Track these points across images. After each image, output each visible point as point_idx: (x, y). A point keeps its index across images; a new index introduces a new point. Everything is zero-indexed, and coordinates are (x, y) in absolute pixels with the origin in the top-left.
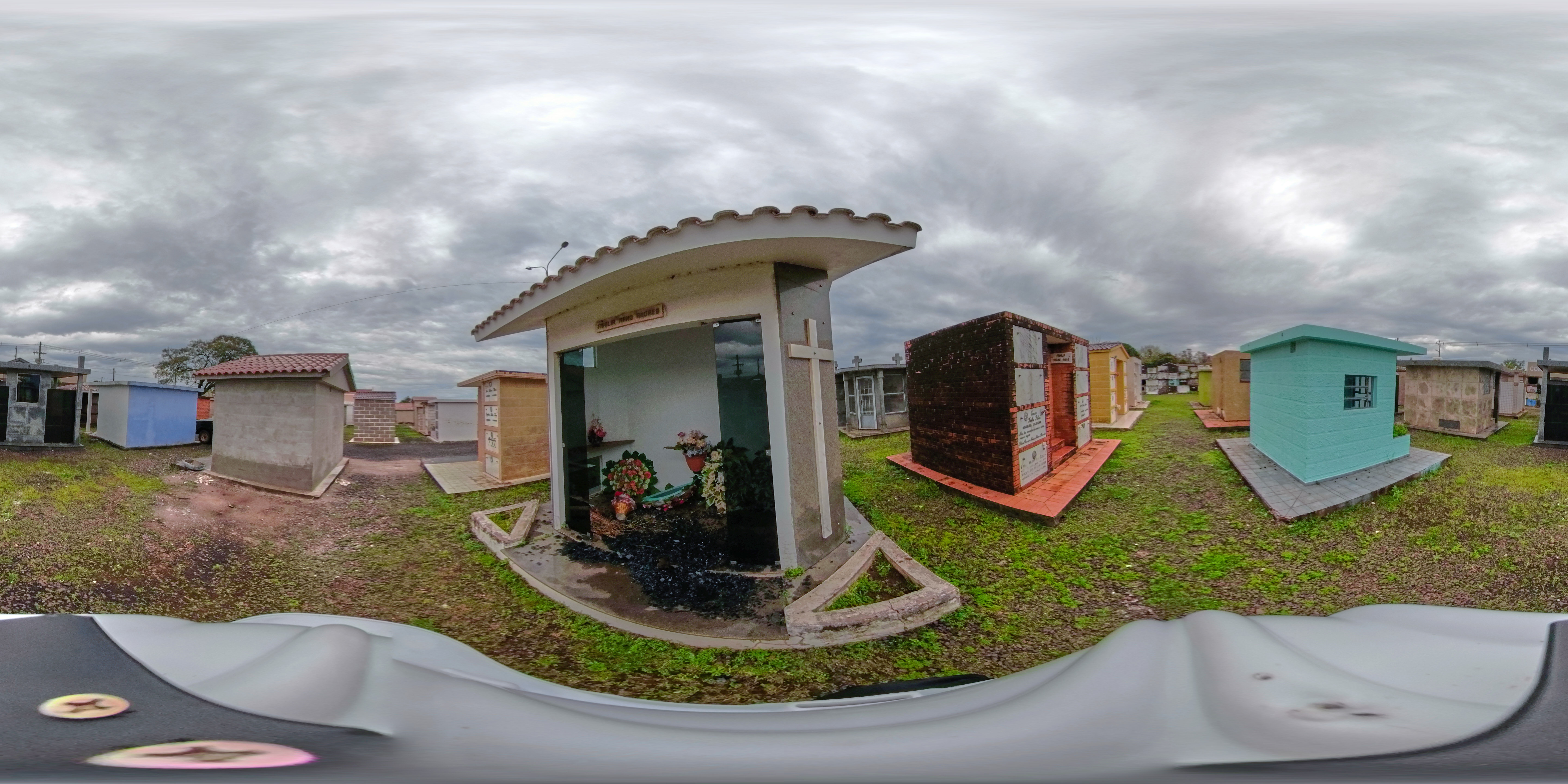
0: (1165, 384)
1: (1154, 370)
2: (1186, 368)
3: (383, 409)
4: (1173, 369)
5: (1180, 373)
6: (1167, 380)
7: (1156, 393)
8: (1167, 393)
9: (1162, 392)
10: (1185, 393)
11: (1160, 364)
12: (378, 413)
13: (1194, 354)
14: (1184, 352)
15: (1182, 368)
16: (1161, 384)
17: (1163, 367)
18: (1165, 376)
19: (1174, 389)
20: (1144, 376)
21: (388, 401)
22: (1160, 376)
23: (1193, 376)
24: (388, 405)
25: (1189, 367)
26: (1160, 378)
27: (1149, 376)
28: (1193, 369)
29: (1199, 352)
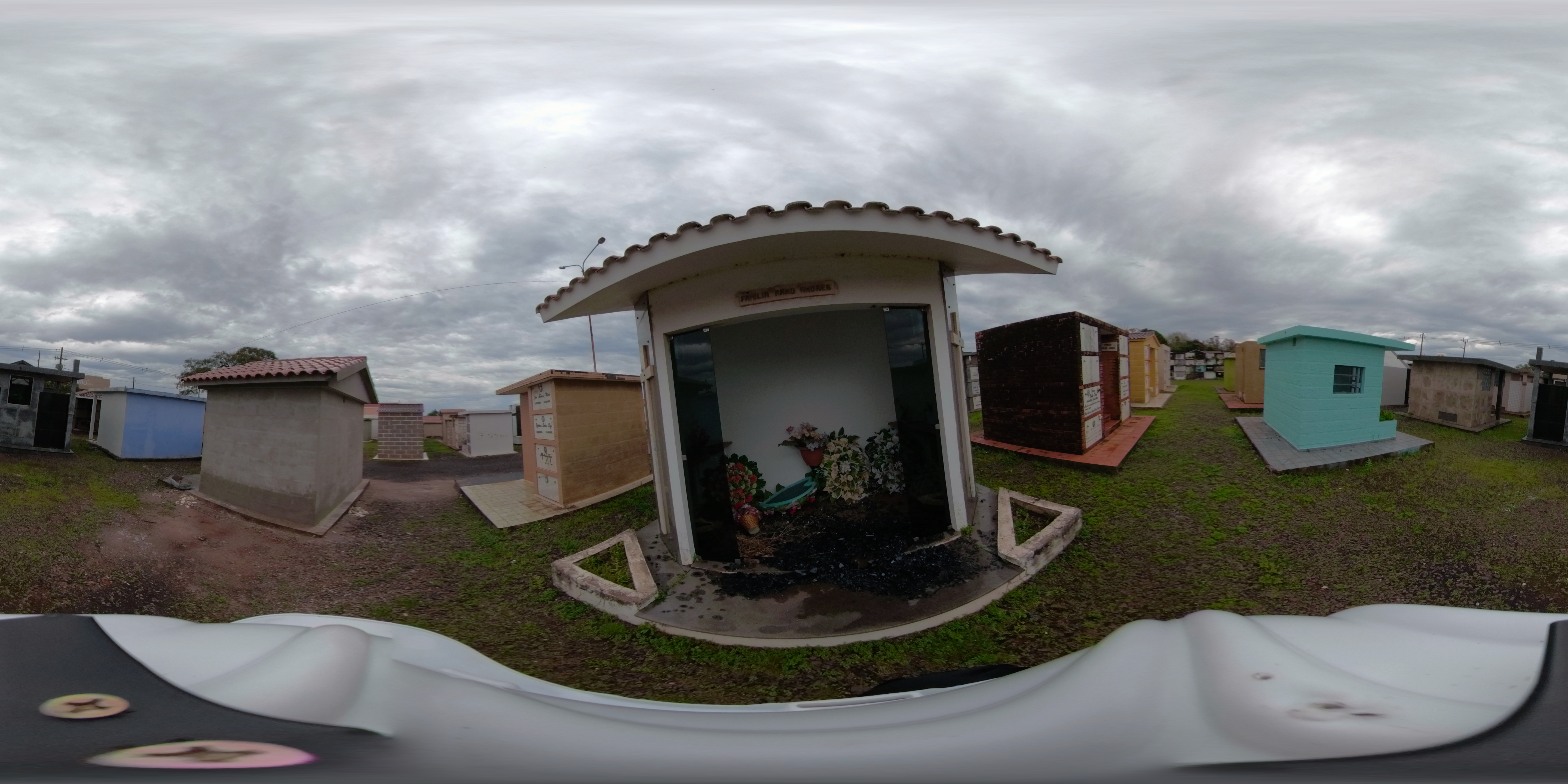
0: (1192, 370)
1: (1182, 357)
2: (1213, 355)
3: (409, 423)
4: (1200, 356)
5: (1207, 360)
6: (1194, 367)
7: (1183, 378)
8: (1194, 378)
9: (1189, 377)
10: (1212, 379)
11: (1188, 351)
12: (403, 427)
13: (1221, 341)
14: (1211, 339)
15: (1209, 355)
16: (1188, 370)
17: (1191, 354)
18: (1192, 362)
19: (1201, 375)
20: (1172, 363)
21: (414, 414)
22: (1188, 363)
23: (1219, 363)
24: (415, 418)
25: (1216, 354)
26: (1188, 364)
27: (1177, 362)
28: (1219, 357)
29: (1227, 340)
